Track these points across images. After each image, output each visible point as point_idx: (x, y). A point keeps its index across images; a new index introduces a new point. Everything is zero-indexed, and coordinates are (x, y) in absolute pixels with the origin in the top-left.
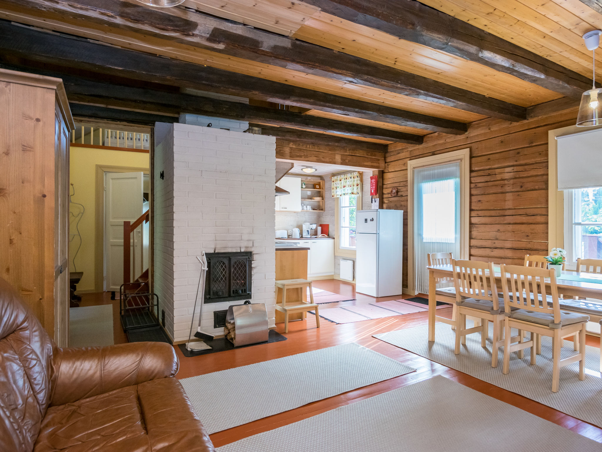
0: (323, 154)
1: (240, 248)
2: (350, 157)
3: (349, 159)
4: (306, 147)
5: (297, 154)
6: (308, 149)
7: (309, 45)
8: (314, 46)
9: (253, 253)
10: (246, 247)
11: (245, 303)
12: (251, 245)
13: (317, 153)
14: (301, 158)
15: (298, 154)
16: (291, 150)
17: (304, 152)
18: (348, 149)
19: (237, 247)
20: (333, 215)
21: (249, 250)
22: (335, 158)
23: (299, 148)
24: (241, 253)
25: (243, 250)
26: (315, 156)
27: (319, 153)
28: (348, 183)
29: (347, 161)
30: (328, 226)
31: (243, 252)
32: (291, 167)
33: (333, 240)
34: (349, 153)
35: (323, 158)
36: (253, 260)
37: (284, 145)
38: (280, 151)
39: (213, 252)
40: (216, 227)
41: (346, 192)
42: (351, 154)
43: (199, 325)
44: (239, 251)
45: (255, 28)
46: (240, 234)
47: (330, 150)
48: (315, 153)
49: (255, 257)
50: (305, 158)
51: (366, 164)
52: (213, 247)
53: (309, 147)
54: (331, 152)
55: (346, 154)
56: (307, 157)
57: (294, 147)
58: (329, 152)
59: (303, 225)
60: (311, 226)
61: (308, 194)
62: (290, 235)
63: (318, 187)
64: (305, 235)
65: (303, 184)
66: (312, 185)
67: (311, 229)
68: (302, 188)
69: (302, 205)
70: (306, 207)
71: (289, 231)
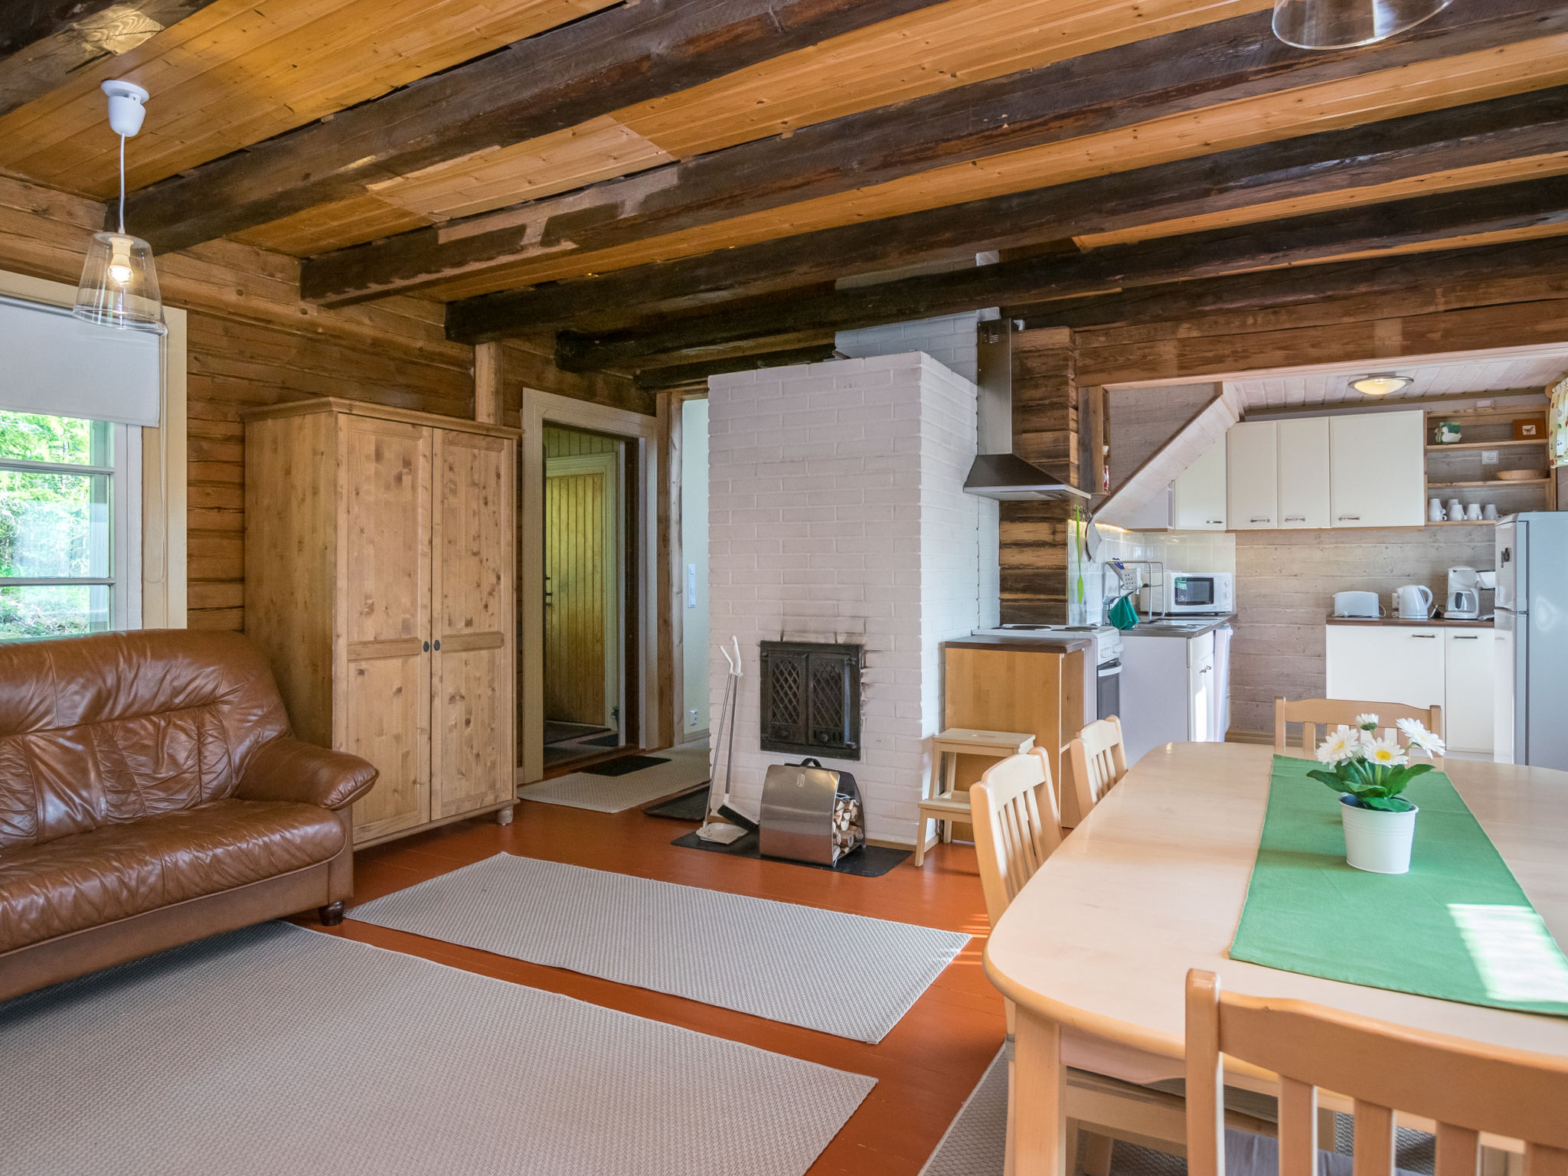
0: (1312, 332)
1: (836, 634)
2: (1455, 318)
3: (1449, 325)
4: (1244, 324)
5: (1206, 354)
6: (1249, 331)
7: (717, 156)
8: (730, 151)
9: (866, 648)
10: (850, 634)
11: (805, 763)
12: (859, 629)
13: (1288, 334)
14: (1220, 365)
15: (1210, 354)
16: (1184, 346)
17: (1232, 344)
18: (1439, 291)
19: (829, 632)
21: (855, 640)
22: (1371, 337)
23: (1212, 334)
24: (837, 646)
25: (841, 640)
26: (1280, 348)
27: (1298, 333)
29: (1436, 336)
31: (840, 646)
32: (1211, 394)
34: (1446, 303)
35: (1313, 346)
36: (865, 667)
37: (1159, 338)
38: (1145, 357)
39: (779, 640)
40: (785, 586)
42: (1458, 306)
43: (727, 792)
44: (833, 642)
45: (626, 176)
46: (835, 602)
47: (1347, 314)
48: (1278, 335)
49: (870, 658)
50: (1236, 361)
51: (1544, 327)
52: (779, 628)
53: (1255, 323)
54: (1352, 320)
55: (1432, 309)
56: (1247, 357)
57: (1195, 334)
58: (1346, 320)
59: (1451, 575)
60: (1478, 579)
61: (1483, 463)
62: (1397, 610)
63: (1533, 432)
64: (1451, 611)
65: (1445, 430)
66: (1505, 424)
67: (1482, 589)
68: (1442, 443)
69: (1445, 505)
70: (1465, 509)
71: (1395, 595)
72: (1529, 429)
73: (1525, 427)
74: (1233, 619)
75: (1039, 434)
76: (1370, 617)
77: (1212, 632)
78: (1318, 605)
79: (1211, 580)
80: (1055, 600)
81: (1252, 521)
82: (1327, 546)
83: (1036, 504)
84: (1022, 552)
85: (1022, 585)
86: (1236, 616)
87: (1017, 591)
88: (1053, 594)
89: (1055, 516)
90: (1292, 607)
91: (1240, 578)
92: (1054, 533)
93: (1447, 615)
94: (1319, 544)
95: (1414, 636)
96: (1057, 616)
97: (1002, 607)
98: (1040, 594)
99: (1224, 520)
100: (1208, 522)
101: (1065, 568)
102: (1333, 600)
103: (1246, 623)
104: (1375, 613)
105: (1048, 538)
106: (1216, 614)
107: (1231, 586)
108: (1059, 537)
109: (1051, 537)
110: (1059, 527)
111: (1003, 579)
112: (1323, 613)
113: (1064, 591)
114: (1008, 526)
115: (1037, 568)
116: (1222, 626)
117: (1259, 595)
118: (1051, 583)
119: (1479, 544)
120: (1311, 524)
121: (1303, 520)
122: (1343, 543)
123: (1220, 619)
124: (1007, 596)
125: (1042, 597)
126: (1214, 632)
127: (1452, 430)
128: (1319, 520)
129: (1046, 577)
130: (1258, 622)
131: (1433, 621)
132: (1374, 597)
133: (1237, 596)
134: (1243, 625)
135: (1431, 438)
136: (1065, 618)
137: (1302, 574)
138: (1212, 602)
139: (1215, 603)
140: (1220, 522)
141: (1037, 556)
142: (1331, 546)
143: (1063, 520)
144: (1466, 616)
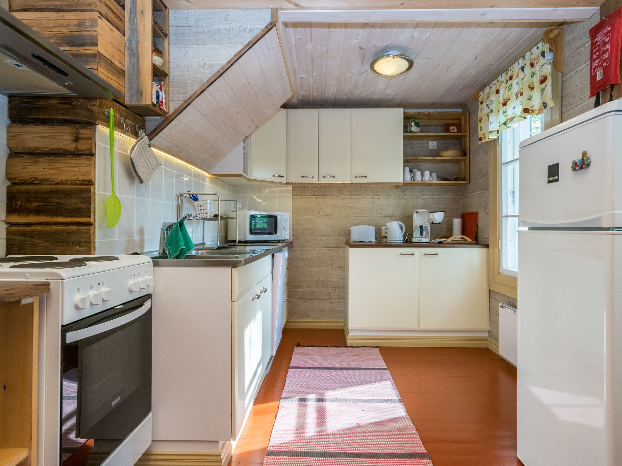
20: (486, 189)
28: (516, 89)
30: (475, 215)
33: (484, 250)
41: (510, 114)
59: (415, 215)
60: (432, 217)
61: (430, 148)
62: (386, 237)
63: (456, 130)
64: (417, 237)
65: (413, 124)
66: (441, 126)
67: (433, 223)
68: (411, 132)
69: (411, 171)
70: (422, 175)
71: (383, 228)
72: (453, 129)
73: (451, 128)
74: (290, 245)
75: (60, 14)
76: (371, 242)
77: (271, 255)
78: (340, 235)
79: (275, 217)
80: (78, 224)
81: (303, 177)
82: (346, 197)
83: (54, 102)
84: (37, 162)
85: (36, 204)
86: (292, 242)
87: (29, 212)
88: (74, 216)
89: (79, 119)
90: (325, 236)
91: (295, 217)
92: (77, 139)
93: (414, 240)
94: (342, 195)
95: (402, 254)
96: (79, 243)
97: (8, 232)
98: (57, 216)
99: (284, 175)
100: (274, 176)
101: (91, 183)
102: (349, 232)
103: (298, 247)
104: (373, 239)
105: (70, 146)
106: (279, 241)
107: (288, 221)
108: (83, 145)
109: (74, 144)
110: (84, 132)
111: (11, 197)
112: (343, 239)
113: (87, 212)
114: (20, 129)
115: (58, 184)
116: (280, 250)
117: (306, 229)
118: (73, 203)
119: (427, 197)
120: (338, 180)
121: (334, 177)
122: (354, 195)
123: (281, 244)
124: (16, 219)
125: (61, 219)
126: (273, 255)
127: (417, 125)
128: (343, 178)
129: (67, 194)
130: (305, 247)
131: (406, 244)
132: (372, 229)
133: (293, 230)
134: (296, 248)
135: (406, 128)
136: (89, 247)
137: (331, 214)
138: (276, 233)
139: (279, 234)
140: (282, 177)
141: (55, 169)
142: (348, 197)
143: (91, 124)
144: (424, 240)
